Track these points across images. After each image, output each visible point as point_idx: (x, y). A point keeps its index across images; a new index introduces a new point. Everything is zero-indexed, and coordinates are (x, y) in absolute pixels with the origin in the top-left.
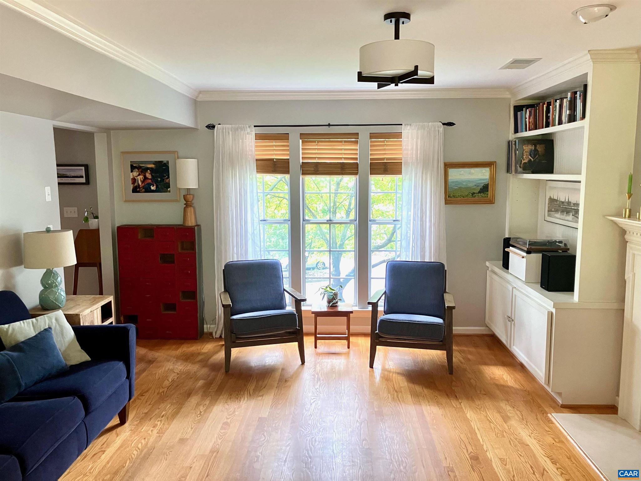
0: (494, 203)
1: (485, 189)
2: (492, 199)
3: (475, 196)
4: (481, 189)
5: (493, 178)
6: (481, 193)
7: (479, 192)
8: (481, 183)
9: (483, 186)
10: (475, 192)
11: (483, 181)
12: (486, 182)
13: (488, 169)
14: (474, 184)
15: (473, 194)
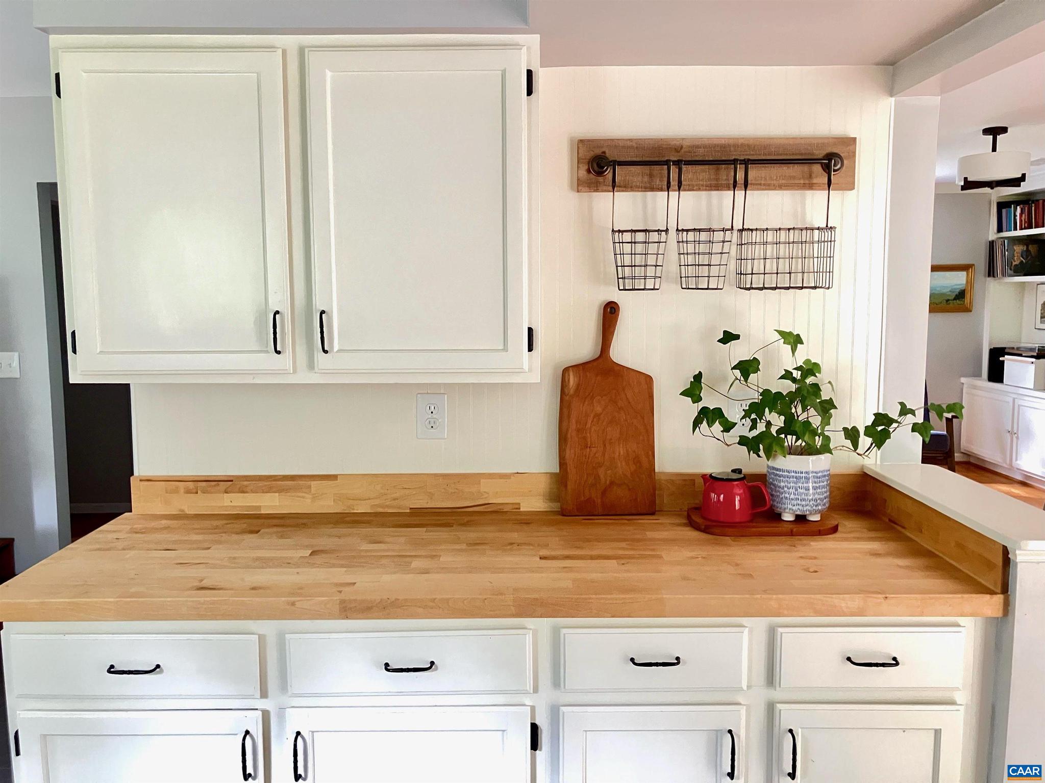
0: (971, 311)
1: (961, 295)
2: (969, 306)
3: (949, 304)
4: (956, 295)
5: (970, 282)
6: (956, 300)
7: (955, 299)
8: (958, 289)
9: (959, 293)
10: (950, 298)
11: (958, 287)
12: (962, 287)
13: (965, 273)
14: (949, 290)
15: (947, 301)
